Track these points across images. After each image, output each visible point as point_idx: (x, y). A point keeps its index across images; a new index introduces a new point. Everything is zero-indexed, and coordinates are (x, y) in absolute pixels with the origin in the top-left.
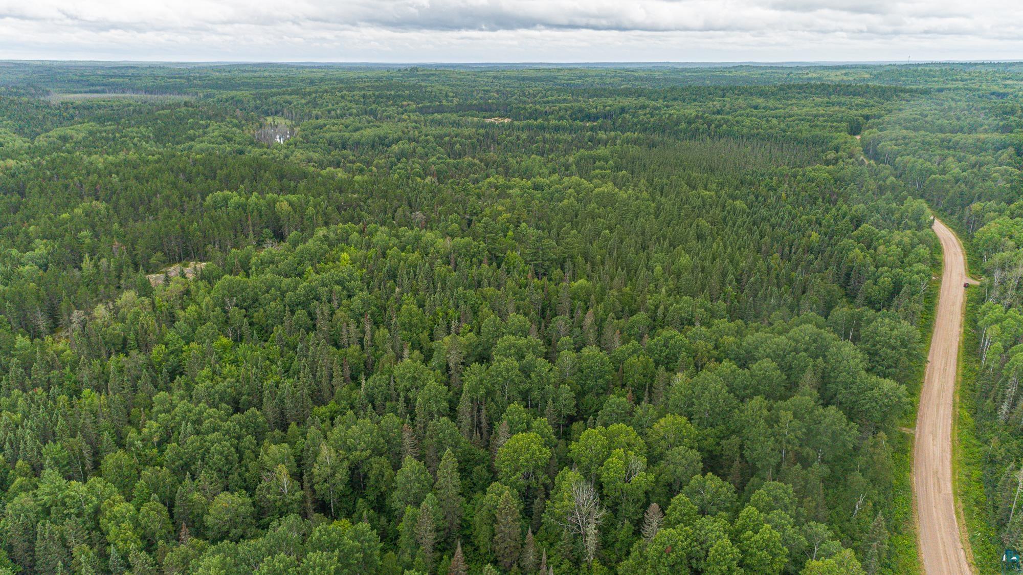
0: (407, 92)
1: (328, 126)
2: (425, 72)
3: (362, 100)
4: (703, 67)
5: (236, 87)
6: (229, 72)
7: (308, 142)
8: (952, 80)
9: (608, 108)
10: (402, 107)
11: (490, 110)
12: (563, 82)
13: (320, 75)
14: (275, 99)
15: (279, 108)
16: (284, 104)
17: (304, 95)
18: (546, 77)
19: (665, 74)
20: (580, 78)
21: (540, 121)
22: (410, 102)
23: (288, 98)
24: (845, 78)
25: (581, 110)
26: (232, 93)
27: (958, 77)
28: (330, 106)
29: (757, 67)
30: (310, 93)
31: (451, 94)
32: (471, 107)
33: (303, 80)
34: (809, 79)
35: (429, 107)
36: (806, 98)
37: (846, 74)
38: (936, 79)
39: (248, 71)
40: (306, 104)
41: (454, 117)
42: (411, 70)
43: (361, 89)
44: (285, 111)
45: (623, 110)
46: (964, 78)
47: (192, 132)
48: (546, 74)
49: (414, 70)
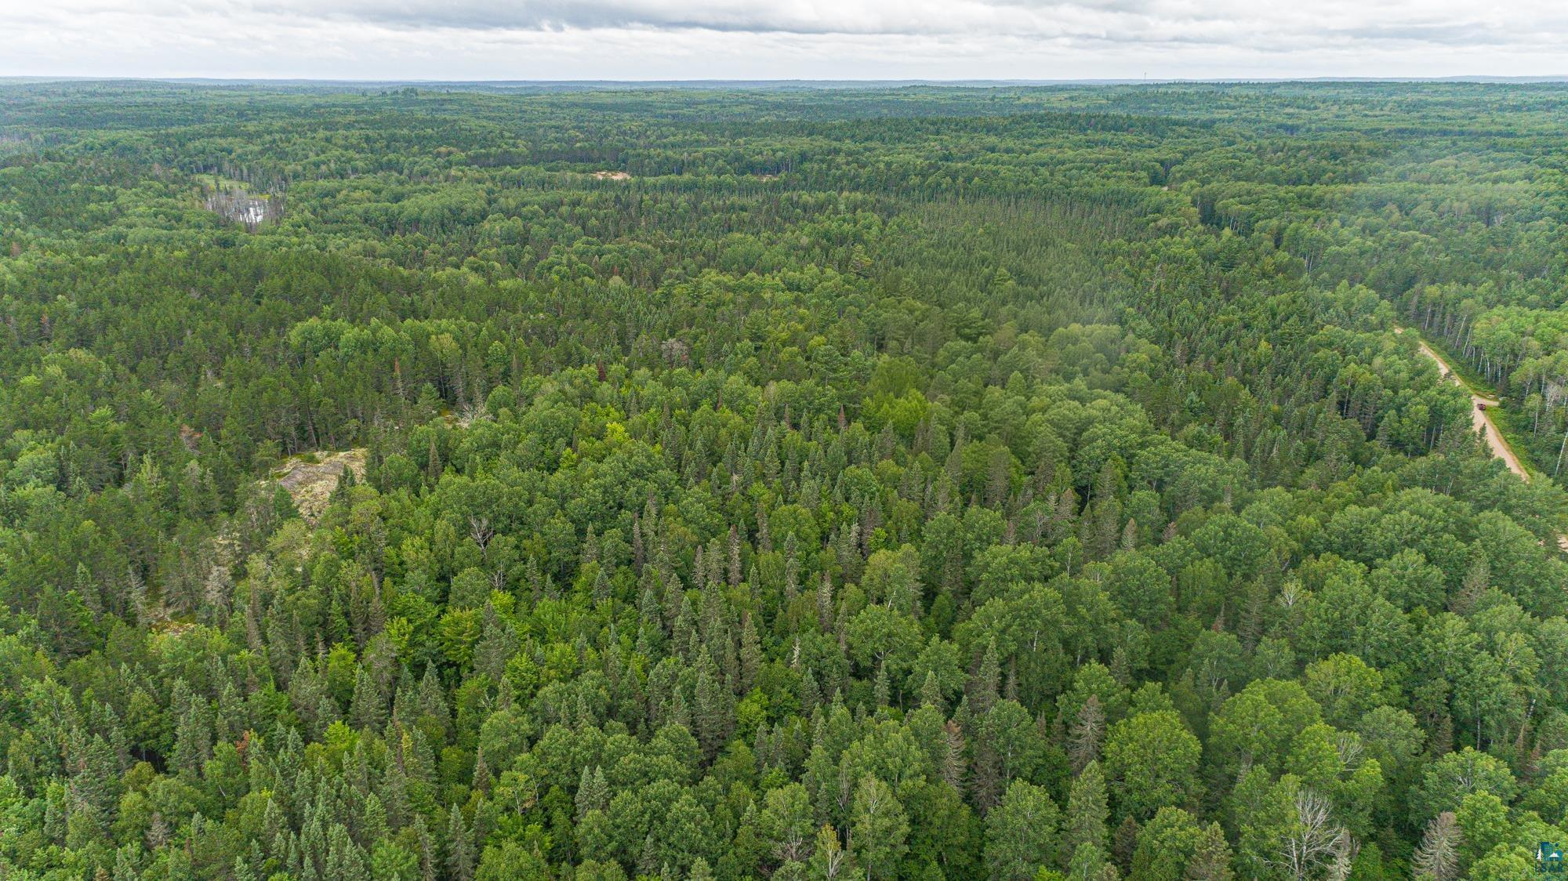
0: (429, 131)
1: (344, 192)
2: (432, 97)
3: (365, 145)
4: (857, 87)
5: (100, 122)
6: (64, 95)
7: (326, 219)
8: (1217, 108)
9: (780, 154)
10: (439, 155)
11: (590, 160)
12: (665, 111)
13: (244, 101)
14: (197, 143)
15: (211, 160)
16: (219, 154)
17: (250, 137)
18: (637, 104)
19: (811, 100)
20: (689, 105)
21: (687, 177)
22: (452, 149)
23: (223, 142)
24: (1074, 104)
25: (738, 158)
26: (104, 136)
27: (1224, 103)
28: (313, 158)
29: (938, 88)
30: (259, 134)
31: (507, 134)
32: (555, 156)
33: (220, 110)
34: (1026, 106)
35: (488, 156)
36: (1053, 134)
37: (1071, 98)
38: (1195, 106)
39: (101, 95)
40: (262, 153)
41: (542, 172)
42: (404, 93)
43: (349, 126)
44: (226, 166)
45: (804, 157)
46: (1232, 104)
47: (92, 206)
48: (629, 99)
49: (409, 94)
